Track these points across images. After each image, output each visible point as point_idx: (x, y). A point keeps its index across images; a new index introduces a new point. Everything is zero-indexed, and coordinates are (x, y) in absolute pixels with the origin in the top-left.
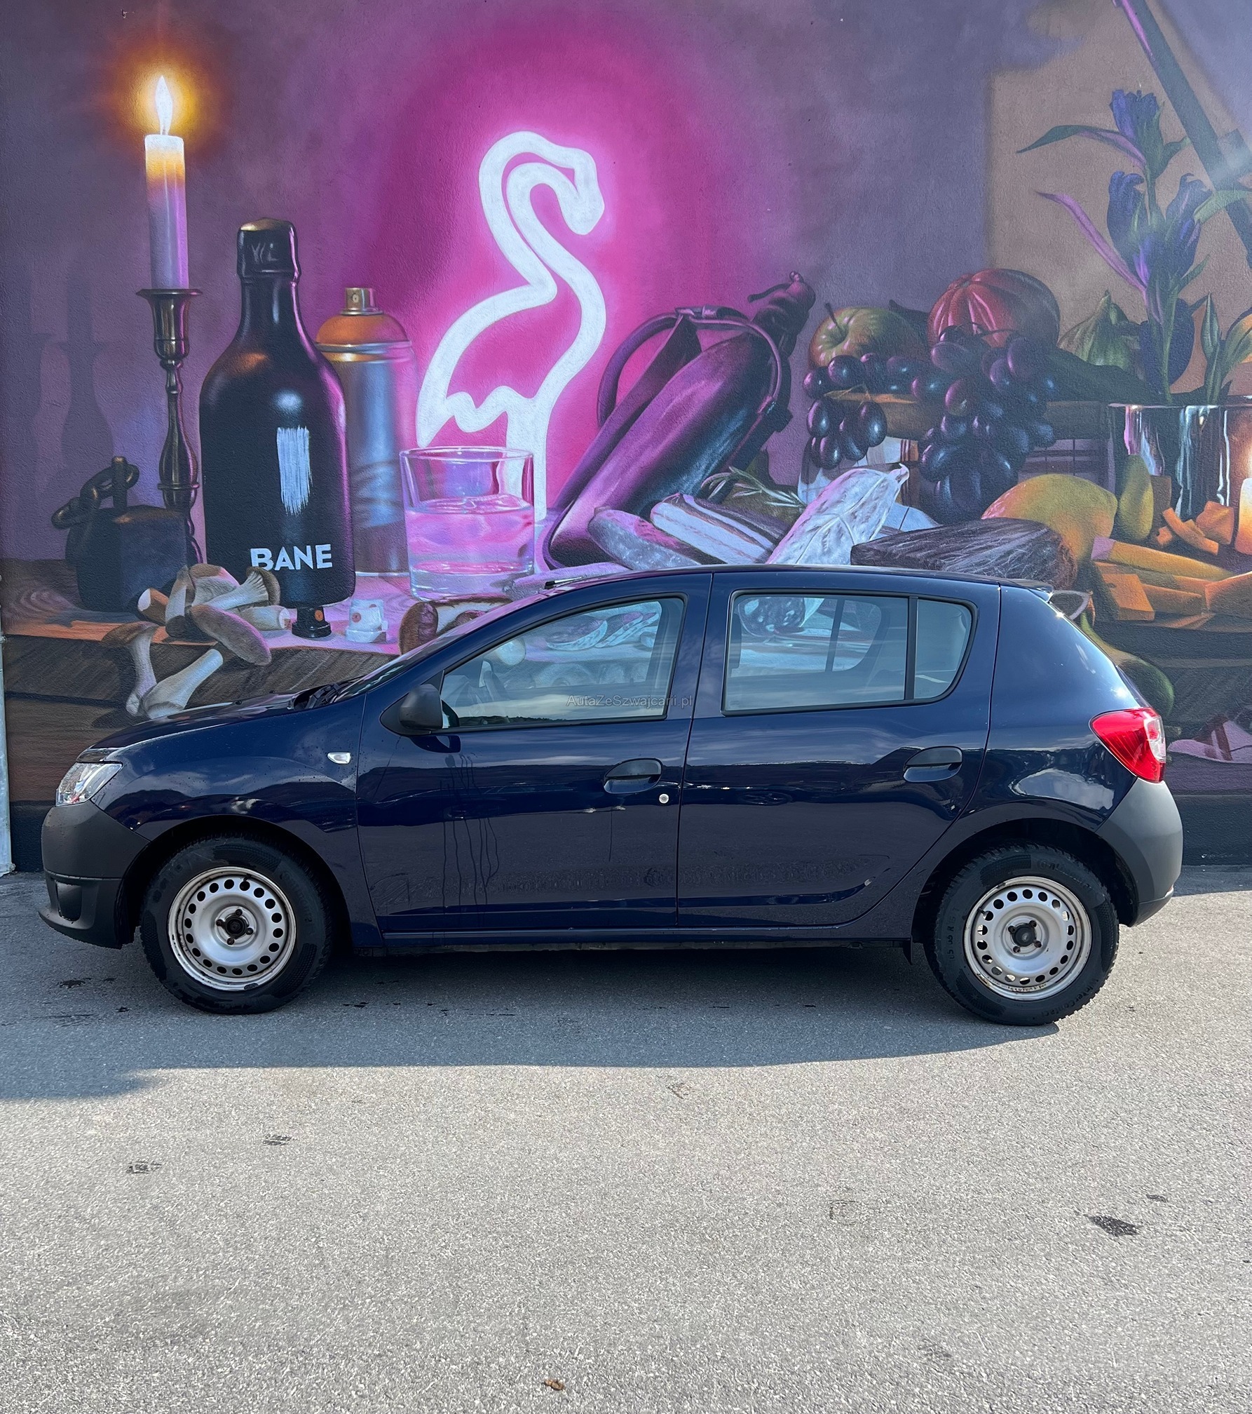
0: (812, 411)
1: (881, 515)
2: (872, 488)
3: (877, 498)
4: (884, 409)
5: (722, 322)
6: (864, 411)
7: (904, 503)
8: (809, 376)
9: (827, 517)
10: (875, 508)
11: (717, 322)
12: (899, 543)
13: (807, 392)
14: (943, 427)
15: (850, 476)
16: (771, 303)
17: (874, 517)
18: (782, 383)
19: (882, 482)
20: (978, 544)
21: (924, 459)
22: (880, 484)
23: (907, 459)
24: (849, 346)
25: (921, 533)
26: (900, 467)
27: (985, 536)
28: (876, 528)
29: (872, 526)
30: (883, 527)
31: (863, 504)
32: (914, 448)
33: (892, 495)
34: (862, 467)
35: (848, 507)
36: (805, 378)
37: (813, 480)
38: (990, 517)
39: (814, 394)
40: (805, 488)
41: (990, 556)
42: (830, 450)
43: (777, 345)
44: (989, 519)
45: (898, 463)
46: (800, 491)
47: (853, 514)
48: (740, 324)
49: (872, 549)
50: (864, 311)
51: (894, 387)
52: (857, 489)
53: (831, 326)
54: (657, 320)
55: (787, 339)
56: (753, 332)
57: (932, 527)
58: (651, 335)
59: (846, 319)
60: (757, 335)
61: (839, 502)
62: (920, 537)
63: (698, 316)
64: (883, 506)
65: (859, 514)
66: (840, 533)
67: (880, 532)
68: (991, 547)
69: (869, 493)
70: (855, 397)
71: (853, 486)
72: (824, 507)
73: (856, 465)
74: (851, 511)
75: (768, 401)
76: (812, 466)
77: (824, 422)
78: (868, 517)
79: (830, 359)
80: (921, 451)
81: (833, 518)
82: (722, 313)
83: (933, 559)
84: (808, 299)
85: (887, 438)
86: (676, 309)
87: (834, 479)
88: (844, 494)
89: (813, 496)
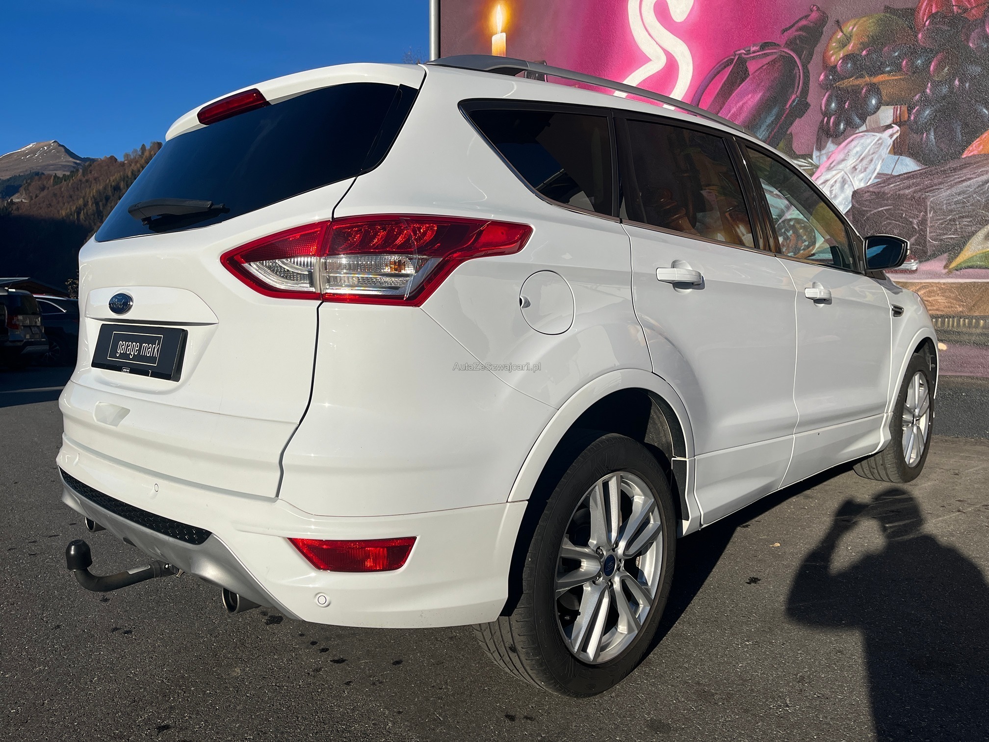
0: (825, 99)
1: (876, 165)
2: (870, 146)
3: (873, 154)
4: (880, 87)
5: (763, 52)
6: (864, 91)
7: (895, 153)
8: (823, 74)
9: (834, 172)
10: (872, 160)
11: (760, 53)
12: (890, 184)
13: (821, 87)
14: (928, 91)
15: (852, 140)
16: (797, 31)
17: (871, 167)
18: (804, 83)
19: (878, 140)
20: (958, 178)
21: (912, 118)
22: (876, 142)
23: (898, 120)
24: (853, 47)
25: (910, 174)
26: (893, 127)
27: (965, 171)
28: (872, 175)
29: (869, 173)
30: (878, 174)
31: (862, 160)
32: (904, 111)
33: (885, 149)
34: (862, 132)
35: (851, 162)
36: (820, 77)
37: (825, 146)
38: (970, 155)
39: (825, 86)
40: (818, 154)
41: (969, 187)
42: (837, 124)
43: (800, 58)
44: (969, 157)
45: (890, 125)
46: (814, 157)
47: (854, 167)
48: (775, 51)
49: (868, 192)
50: (864, 19)
51: (888, 69)
52: (858, 149)
53: (840, 35)
54: (722, 62)
55: (807, 53)
56: (783, 54)
57: (919, 169)
58: (718, 73)
59: (851, 28)
60: (787, 55)
61: (843, 160)
62: (908, 177)
63: (748, 52)
64: (878, 159)
65: (859, 167)
66: (844, 182)
67: (875, 178)
68: (970, 179)
69: (867, 150)
70: (857, 82)
71: (855, 147)
72: (832, 166)
73: (857, 132)
74: (852, 166)
75: (794, 98)
76: (824, 137)
77: (833, 105)
78: (867, 168)
79: (838, 59)
80: (909, 113)
81: (838, 173)
82: (763, 47)
83: (920, 194)
84: (823, 20)
85: (882, 108)
86: (734, 52)
87: (840, 144)
88: (847, 155)
89: (824, 158)
